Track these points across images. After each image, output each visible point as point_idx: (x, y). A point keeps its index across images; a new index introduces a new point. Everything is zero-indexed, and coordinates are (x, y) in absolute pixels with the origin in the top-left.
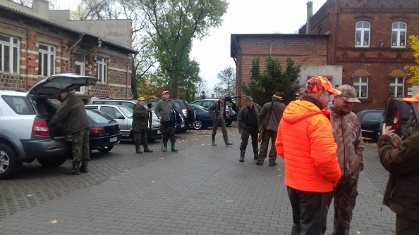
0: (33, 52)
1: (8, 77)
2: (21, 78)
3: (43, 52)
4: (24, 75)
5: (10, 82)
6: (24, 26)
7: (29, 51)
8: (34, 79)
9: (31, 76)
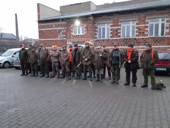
0: (142, 25)
1: (127, 39)
2: (136, 39)
3: (154, 23)
4: (137, 38)
5: (128, 41)
6: (137, 14)
7: (140, 26)
8: (143, 39)
9: (141, 37)
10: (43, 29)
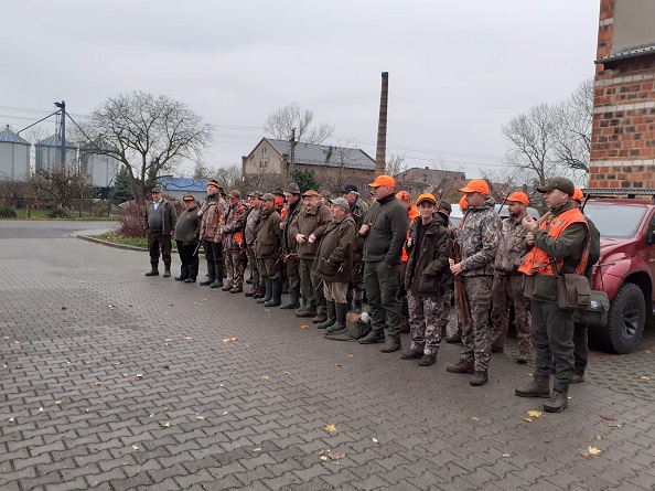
10: (629, 107)
